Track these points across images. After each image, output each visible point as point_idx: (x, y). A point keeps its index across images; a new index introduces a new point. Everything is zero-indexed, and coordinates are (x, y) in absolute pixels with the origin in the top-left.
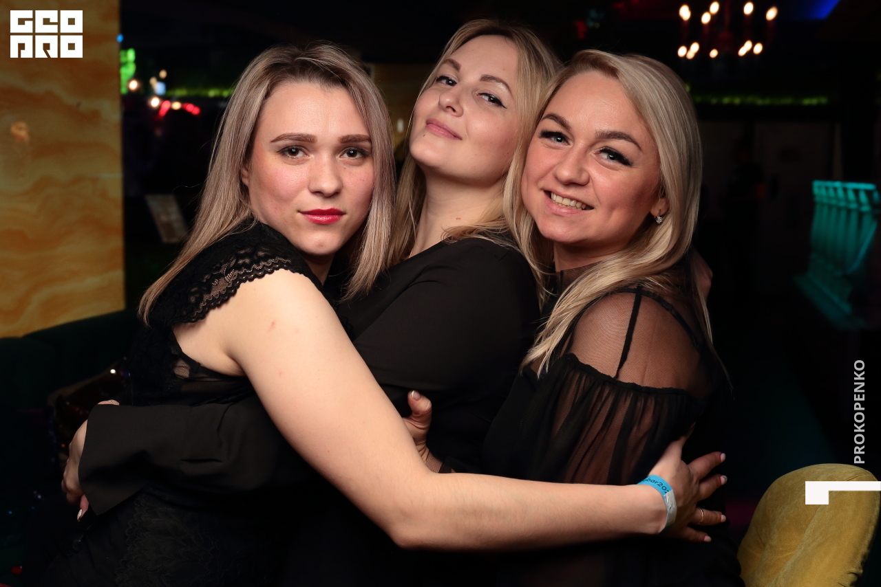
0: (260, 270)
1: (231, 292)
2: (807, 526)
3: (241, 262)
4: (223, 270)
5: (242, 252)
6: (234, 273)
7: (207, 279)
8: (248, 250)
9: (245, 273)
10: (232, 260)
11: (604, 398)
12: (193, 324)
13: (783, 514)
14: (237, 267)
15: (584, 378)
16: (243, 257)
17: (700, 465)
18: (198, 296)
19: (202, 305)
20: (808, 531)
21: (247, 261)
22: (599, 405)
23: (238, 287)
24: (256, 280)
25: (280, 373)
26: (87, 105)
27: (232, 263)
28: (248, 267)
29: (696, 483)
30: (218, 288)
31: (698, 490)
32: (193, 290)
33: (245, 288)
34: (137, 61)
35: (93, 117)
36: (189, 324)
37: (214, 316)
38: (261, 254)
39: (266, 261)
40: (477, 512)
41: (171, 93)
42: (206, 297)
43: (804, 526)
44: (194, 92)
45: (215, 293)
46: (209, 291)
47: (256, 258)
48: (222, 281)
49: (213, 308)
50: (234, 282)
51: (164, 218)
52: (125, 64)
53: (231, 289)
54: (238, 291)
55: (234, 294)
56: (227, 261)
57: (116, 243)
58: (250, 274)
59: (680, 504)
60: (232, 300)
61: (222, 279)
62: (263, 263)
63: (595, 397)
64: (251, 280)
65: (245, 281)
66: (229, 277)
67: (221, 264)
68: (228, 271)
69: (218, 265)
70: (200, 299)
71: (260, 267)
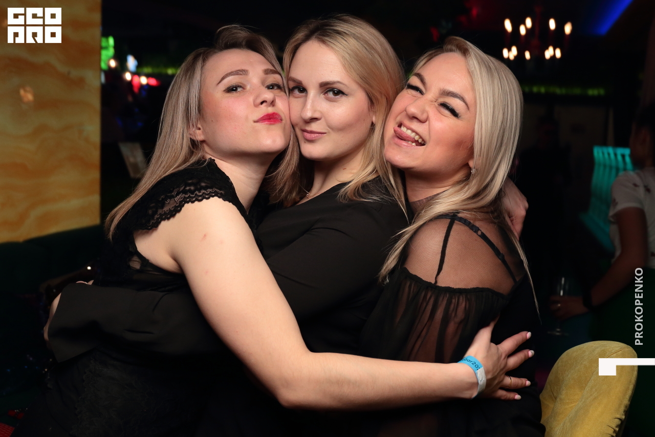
0: (200, 196)
1: (177, 209)
2: (586, 385)
3: (188, 188)
4: (174, 193)
5: (190, 181)
6: (181, 196)
7: (162, 198)
8: (195, 181)
9: (189, 197)
10: (182, 186)
11: (427, 299)
12: (147, 230)
13: (569, 376)
14: (185, 192)
15: (413, 285)
16: (190, 185)
17: (508, 344)
18: (154, 210)
19: (156, 216)
20: (587, 389)
21: (192, 188)
22: (425, 304)
23: (183, 206)
24: (196, 203)
25: (207, 272)
26: (75, 73)
27: (182, 188)
28: (192, 192)
29: (504, 358)
30: (169, 206)
31: (506, 364)
32: (152, 205)
33: (188, 207)
34: (116, 47)
35: (80, 83)
36: (145, 230)
37: (164, 225)
38: (203, 184)
39: (206, 190)
40: (340, 382)
41: (140, 70)
42: (160, 211)
43: (584, 385)
44: (156, 71)
45: (166, 209)
46: (162, 207)
47: (199, 187)
48: (172, 201)
49: (164, 220)
50: (181, 202)
51: (132, 160)
52: (106, 48)
53: (178, 207)
54: (183, 209)
55: (179, 211)
56: (179, 187)
57: (95, 175)
58: (193, 197)
59: (490, 376)
60: (178, 215)
61: (173, 199)
62: (203, 191)
63: (422, 298)
64: (193, 202)
65: (188, 202)
66: (178, 199)
67: (174, 189)
68: (178, 194)
69: (172, 189)
70: (155, 213)
71: (201, 194)
